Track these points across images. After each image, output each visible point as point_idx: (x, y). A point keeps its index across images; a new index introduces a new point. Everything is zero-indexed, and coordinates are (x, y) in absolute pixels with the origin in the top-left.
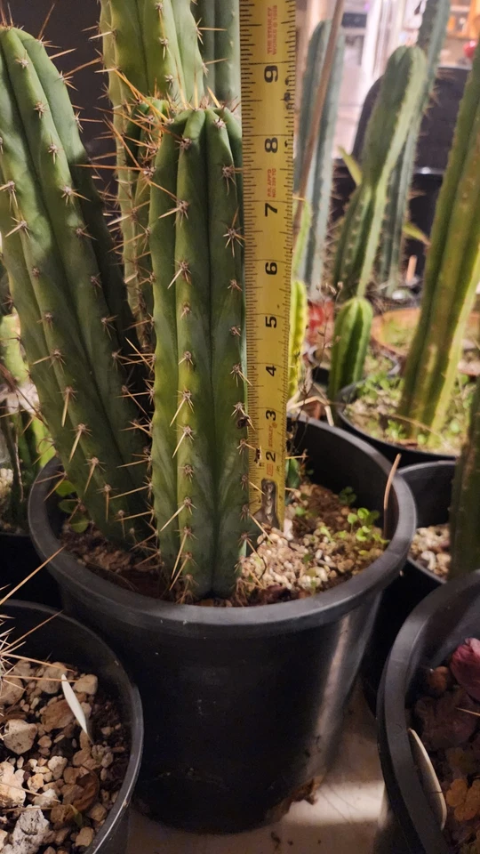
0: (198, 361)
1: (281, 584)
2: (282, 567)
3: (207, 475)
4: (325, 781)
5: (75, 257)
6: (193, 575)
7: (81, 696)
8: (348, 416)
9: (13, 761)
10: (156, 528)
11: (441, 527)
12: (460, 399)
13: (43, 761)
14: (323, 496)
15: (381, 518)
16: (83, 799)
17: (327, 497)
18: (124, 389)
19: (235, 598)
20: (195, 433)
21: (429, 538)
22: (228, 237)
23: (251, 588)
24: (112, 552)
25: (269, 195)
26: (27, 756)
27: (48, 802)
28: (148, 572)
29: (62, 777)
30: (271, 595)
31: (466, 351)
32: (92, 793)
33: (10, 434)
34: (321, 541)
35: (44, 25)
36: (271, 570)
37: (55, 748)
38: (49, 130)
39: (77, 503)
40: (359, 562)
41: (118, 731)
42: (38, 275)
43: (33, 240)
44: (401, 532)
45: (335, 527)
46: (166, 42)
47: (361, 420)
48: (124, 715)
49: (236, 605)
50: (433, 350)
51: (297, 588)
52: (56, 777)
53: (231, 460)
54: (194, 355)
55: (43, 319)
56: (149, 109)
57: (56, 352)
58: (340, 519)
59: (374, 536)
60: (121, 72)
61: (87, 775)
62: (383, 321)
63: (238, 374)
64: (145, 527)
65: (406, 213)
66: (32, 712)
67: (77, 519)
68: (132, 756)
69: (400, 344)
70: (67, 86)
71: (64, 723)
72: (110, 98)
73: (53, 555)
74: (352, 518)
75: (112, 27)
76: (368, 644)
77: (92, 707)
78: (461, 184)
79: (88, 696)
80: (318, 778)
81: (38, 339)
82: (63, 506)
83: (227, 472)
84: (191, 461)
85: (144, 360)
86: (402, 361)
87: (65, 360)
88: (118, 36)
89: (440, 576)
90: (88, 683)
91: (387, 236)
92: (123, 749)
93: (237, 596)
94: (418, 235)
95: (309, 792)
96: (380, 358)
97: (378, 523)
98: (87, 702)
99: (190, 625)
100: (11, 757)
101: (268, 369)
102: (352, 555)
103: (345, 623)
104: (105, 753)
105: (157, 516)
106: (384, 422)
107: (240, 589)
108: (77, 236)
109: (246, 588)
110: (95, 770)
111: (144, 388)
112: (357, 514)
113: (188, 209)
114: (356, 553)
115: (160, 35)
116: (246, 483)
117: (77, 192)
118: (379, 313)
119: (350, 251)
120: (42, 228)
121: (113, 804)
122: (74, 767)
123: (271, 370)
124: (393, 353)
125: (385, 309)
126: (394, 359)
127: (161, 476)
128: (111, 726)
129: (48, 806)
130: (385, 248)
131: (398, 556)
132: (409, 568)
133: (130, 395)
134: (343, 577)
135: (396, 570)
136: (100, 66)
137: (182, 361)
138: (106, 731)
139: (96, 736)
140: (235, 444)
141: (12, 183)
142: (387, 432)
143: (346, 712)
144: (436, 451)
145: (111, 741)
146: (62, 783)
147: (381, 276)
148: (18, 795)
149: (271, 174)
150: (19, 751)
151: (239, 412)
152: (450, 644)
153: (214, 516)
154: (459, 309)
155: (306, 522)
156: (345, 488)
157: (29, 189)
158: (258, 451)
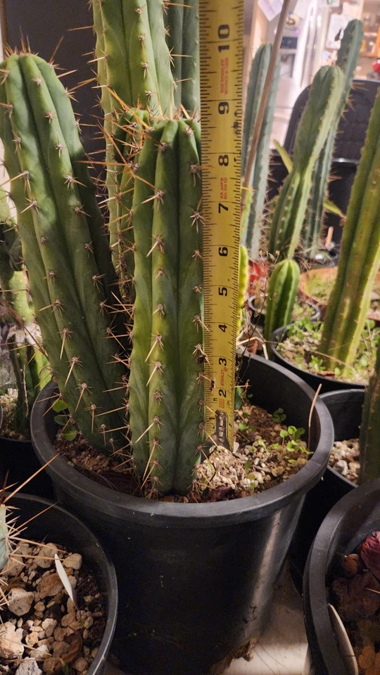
0: (168, 312)
1: (227, 484)
2: (228, 471)
3: (172, 399)
4: (258, 643)
5: (73, 229)
6: (159, 477)
7: (69, 570)
8: (279, 351)
9: (15, 621)
10: (130, 439)
11: (353, 442)
12: (369, 340)
13: (38, 622)
14: (260, 415)
15: (306, 433)
16: (70, 653)
17: (263, 415)
18: (109, 330)
19: (190, 496)
20: (164, 366)
21: (343, 449)
22: (194, 218)
23: (203, 488)
24: (94, 456)
25: (222, 197)
26: (26, 617)
27: (41, 655)
28: (122, 473)
29: (53, 635)
30: (219, 494)
31: (373, 301)
32: (76, 649)
33: (17, 362)
34: (259, 451)
35: (55, 53)
36: (219, 473)
37: (47, 612)
38: (56, 133)
39: (68, 417)
40: (288, 469)
41: (97, 599)
42: (45, 243)
43: (41, 216)
44: (322, 446)
45: (269, 440)
46: (147, 65)
47: (290, 355)
48: (102, 587)
49: (192, 501)
50: (348, 301)
51: (240, 488)
52: (48, 635)
53: (191, 388)
54: (165, 308)
55: (47, 276)
56: (133, 117)
57: (57, 302)
58: (273, 434)
59: (301, 448)
60: (111, 88)
61: (72, 634)
62: (308, 277)
63: (198, 322)
64: (122, 438)
65: (327, 193)
66: (30, 582)
67: (68, 430)
68: (108, 621)
69: (321, 295)
70: (71, 99)
71: (55, 592)
72: (102, 107)
73: (50, 460)
74: (283, 433)
75: (105, 53)
76: (294, 534)
77: (77, 580)
78: (371, 174)
79: (74, 570)
80: (253, 640)
81: (43, 291)
82: (57, 419)
83: (188, 397)
84: (161, 388)
85: (126, 310)
86: (323, 309)
87: (63, 309)
88: (110, 61)
89: (352, 480)
90: (75, 560)
91: (311, 211)
92: (101, 614)
93: (193, 494)
94: (336, 211)
95: (246, 652)
96: (305, 306)
97: (303, 438)
98: (73, 575)
99: (157, 517)
100: (14, 619)
101: (220, 326)
102: (283, 463)
103: (277, 517)
104: (87, 617)
105: (132, 429)
106: (308, 357)
107: (195, 488)
108: (76, 212)
109: (200, 487)
110: (79, 630)
111: (125, 331)
112: (287, 430)
113: (163, 197)
114: (286, 461)
115: (142, 60)
116: (202, 406)
117: (76, 179)
118: (304, 270)
119: (283, 222)
120: (49, 207)
121: (93, 658)
122: (62, 627)
123: (223, 327)
124: (315, 302)
125: (310, 267)
126: (316, 307)
127: (137, 400)
128: (92, 595)
129: (42, 659)
130: (310, 220)
131: (319, 465)
132: (328, 474)
133: (114, 336)
134: (276, 480)
135: (318, 476)
136: (95, 83)
137: (155, 312)
138: (88, 599)
139: (80, 603)
140: (195, 376)
141: (27, 172)
142: (311, 364)
143: (276, 587)
144: (349, 381)
145: (92, 607)
146: (52, 640)
147: (306, 242)
148: (18, 649)
149: (223, 182)
150: (19, 613)
151: (199, 351)
152: (360, 535)
153: (177, 432)
154: (369, 270)
155: (246, 435)
156: (277, 409)
157: (39, 176)
158: (213, 382)
